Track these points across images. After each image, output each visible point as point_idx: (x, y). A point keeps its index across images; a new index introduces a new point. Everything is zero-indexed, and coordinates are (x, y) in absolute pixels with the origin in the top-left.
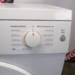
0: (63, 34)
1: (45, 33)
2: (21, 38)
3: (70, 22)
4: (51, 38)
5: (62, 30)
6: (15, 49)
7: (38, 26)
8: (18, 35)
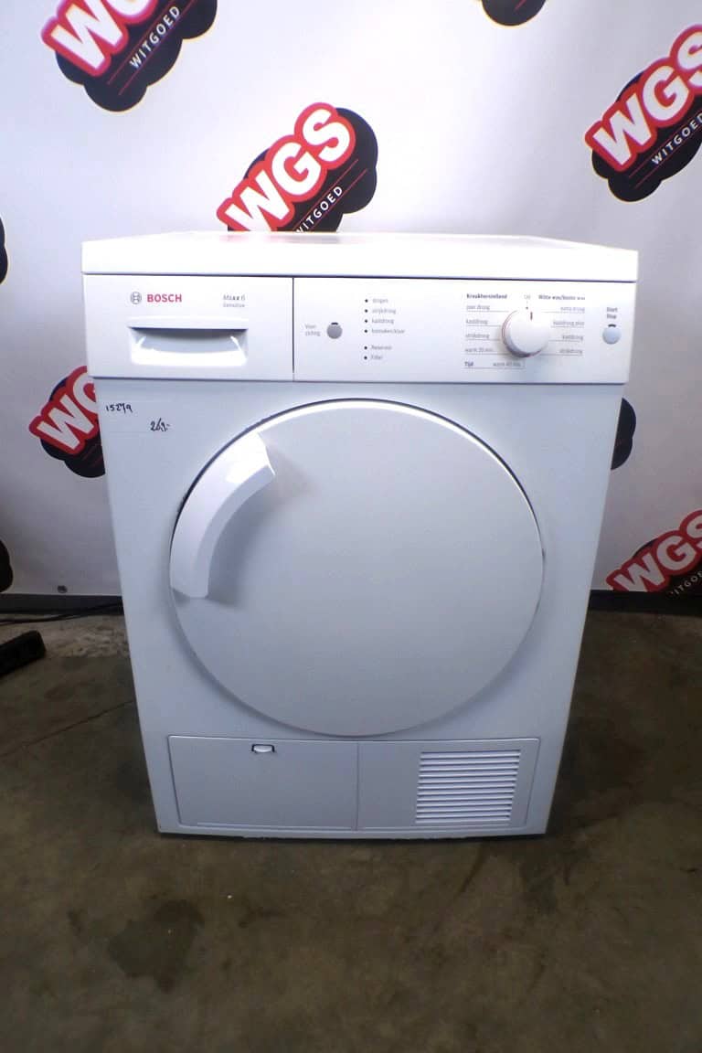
0: (611, 321)
1: (559, 318)
2: (492, 332)
3: (633, 286)
4: (576, 331)
5: (608, 309)
6: (472, 364)
7: (541, 297)
8: (486, 322)
